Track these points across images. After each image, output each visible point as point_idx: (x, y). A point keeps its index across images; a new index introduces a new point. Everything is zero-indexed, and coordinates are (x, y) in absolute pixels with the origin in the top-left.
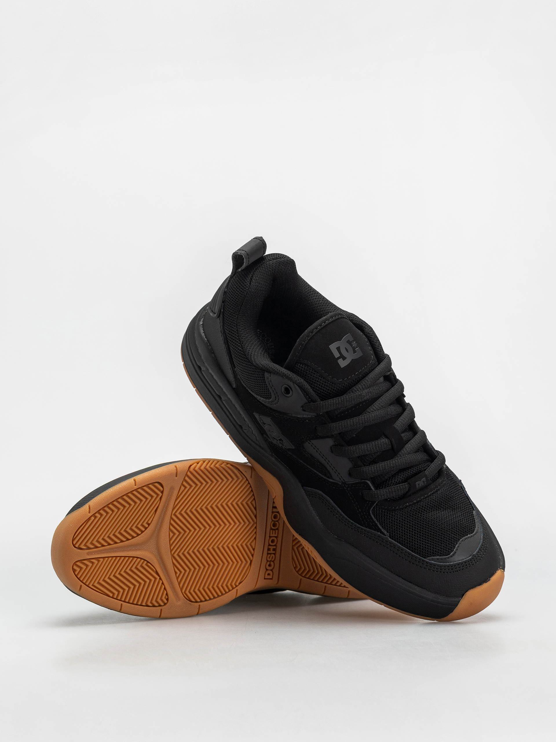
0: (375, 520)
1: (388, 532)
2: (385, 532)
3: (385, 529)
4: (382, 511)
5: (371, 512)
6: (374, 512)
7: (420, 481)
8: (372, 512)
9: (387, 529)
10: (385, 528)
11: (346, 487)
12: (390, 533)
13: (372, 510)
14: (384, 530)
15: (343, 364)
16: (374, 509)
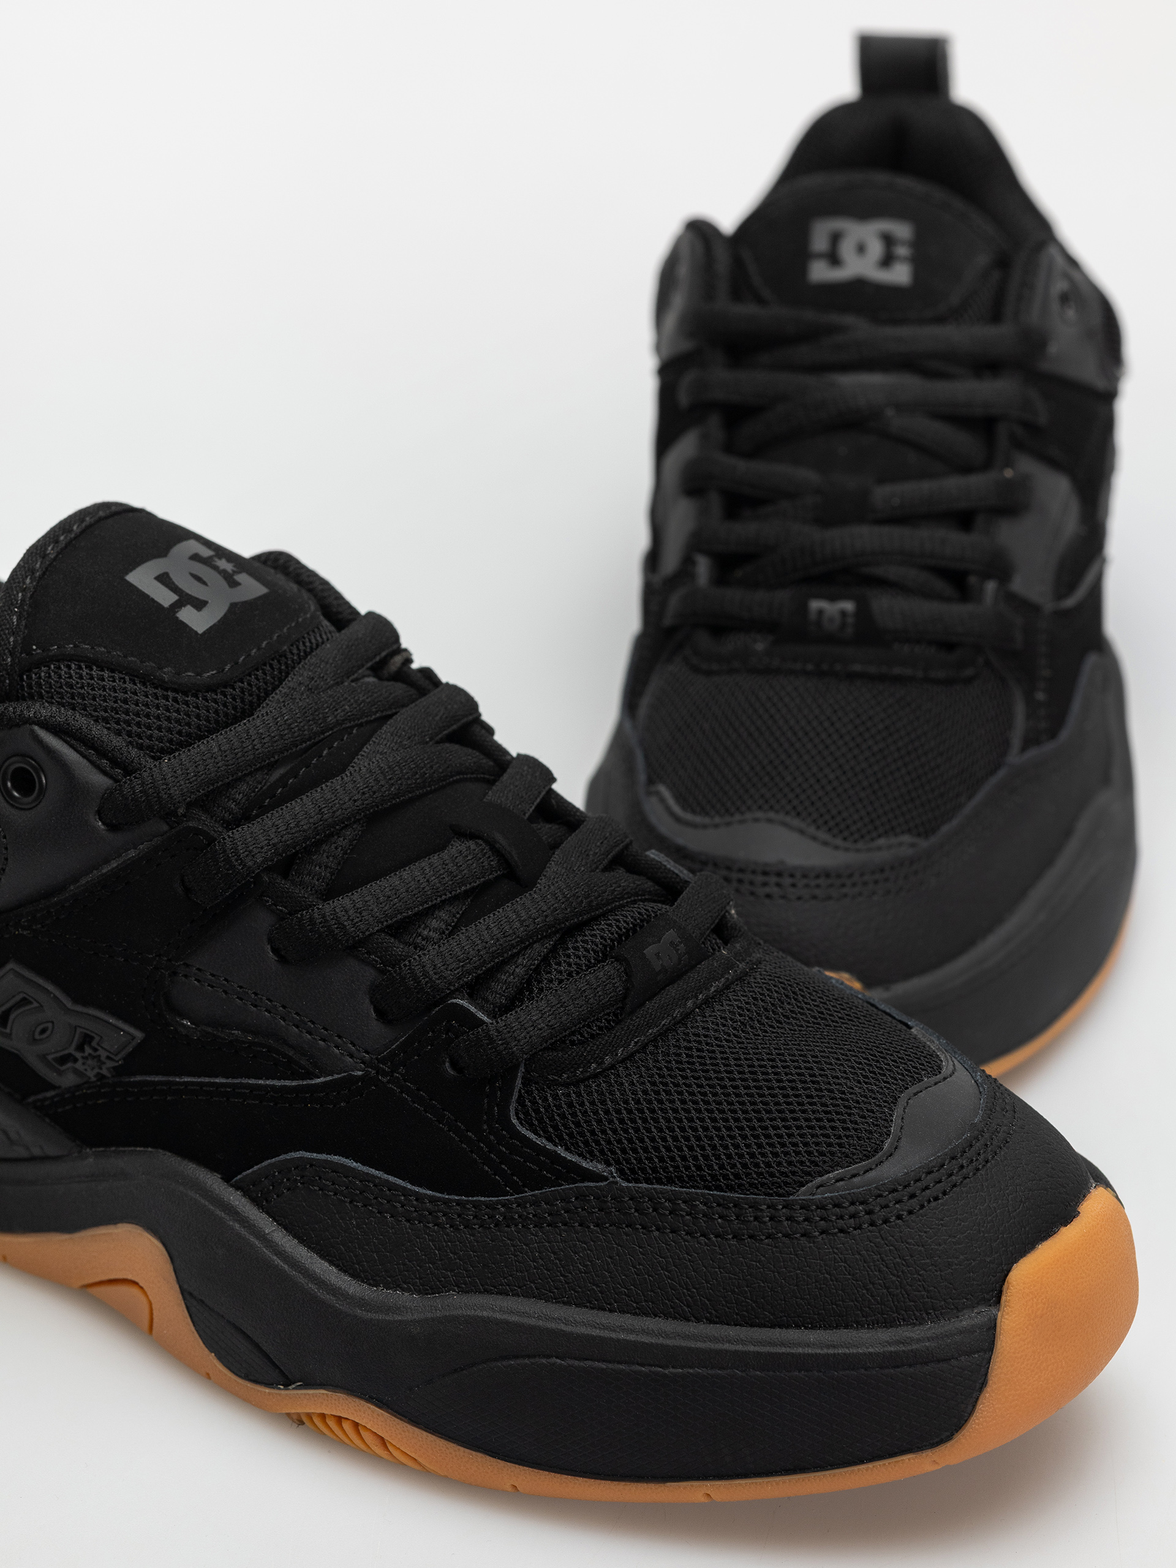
0: (541, 1142)
1: (608, 1164)
2: (599, 1167)
3: (593, 1157)
4: (556, 1097)
5: (515, 1121)
6: (527, 1114)
7: (659, 942)
8: (518, 1118)
9: (602, 1152)
10: (591, 1153)
11: (385, 1074)
12: (618, 1162)
13: (517, 1114)
14: (592, 1161)
15: (198, 621)
16: (523, 1105)
